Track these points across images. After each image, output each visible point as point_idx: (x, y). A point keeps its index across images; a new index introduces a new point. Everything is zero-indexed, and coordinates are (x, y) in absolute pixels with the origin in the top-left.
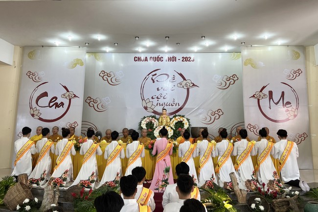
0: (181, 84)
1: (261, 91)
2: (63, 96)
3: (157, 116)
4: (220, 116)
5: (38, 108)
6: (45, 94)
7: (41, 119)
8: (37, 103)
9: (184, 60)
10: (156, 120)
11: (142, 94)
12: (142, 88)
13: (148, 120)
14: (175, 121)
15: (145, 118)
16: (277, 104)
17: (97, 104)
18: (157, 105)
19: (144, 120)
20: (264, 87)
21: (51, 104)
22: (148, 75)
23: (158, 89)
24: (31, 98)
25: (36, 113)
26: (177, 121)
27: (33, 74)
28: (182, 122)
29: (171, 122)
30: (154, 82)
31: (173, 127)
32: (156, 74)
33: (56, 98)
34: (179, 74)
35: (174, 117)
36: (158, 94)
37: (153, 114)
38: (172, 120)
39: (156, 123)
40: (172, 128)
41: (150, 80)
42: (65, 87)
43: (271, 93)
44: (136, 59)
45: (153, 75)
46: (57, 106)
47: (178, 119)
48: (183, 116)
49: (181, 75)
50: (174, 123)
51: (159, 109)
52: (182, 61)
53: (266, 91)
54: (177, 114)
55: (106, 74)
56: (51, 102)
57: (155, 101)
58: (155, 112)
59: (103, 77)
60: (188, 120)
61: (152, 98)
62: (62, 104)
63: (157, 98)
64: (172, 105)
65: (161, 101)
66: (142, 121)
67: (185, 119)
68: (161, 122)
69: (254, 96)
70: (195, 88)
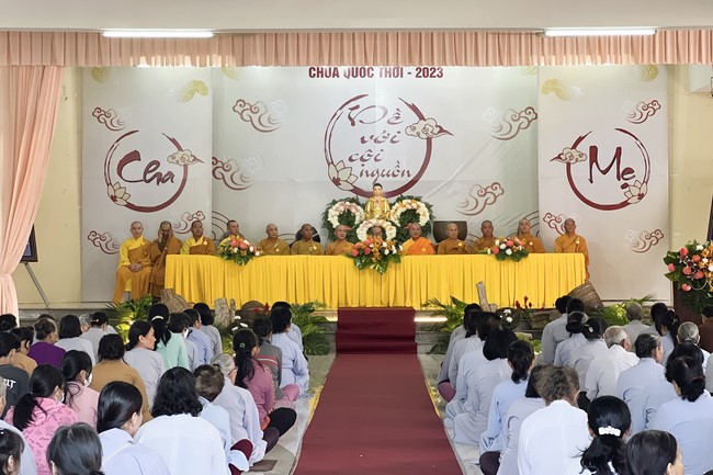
0: (414, 129)
1: (574, 147)
2: (170, 159)
3: (362, 199)
4: (496, 197)
5: (123, 183)
6: (134, 156)
7: (130, 206)
8: (120, 173)
9: (421, 74)
10: (359, 207)
11: (327, 150)
12: (328, 138)
13: (342, 209)
14: (400, 209)
15: (334, 202)
16: (604, 172)
17: (230, 173)
18: (361, 175)
19: (334, 207)
20: (580, 139)
21: (149, 176)
22: (341, 108)
23: (363, 141)
24: (107, 165)
25: (119, 194)
26: (404, 210)
27: (107, 115)
28: (415, 210)
29: (392, 211)
30: (353, 124)
31: (397, 222)
32: (357, 107)
33: (157, 164)
34: (409, 105)
35: (398, 200)
36: (362, 150)
37: (353, 195)
38: (394, 207)
39: (358, 213)
40: (393, 224)
41: (344, 119)
42: (173, 141)
43: (594, 150)
44: (313, 72)
45: (352, 109)
46: (161, 179)
47: (407, 204)
48: (418, 199)
49: (414, 108)
50: (399, 213)
51: (365, 184)
52: (417, 76)
53: (584, 147)
54: (404, 194)
55: (247, 107)
56: (147, 171)
57: (357, 167)
58: (356, 190)
59: (241, 114)
60: (429, 207)
61: (351, 160)
62: (171, 175)
63: (362, 159)
64: (394, 175)
65: (370, 166)
66: (330, 211)
67: (423, 205)
68: (372, 211)
69: (559, 157)
70: (445, 137)
